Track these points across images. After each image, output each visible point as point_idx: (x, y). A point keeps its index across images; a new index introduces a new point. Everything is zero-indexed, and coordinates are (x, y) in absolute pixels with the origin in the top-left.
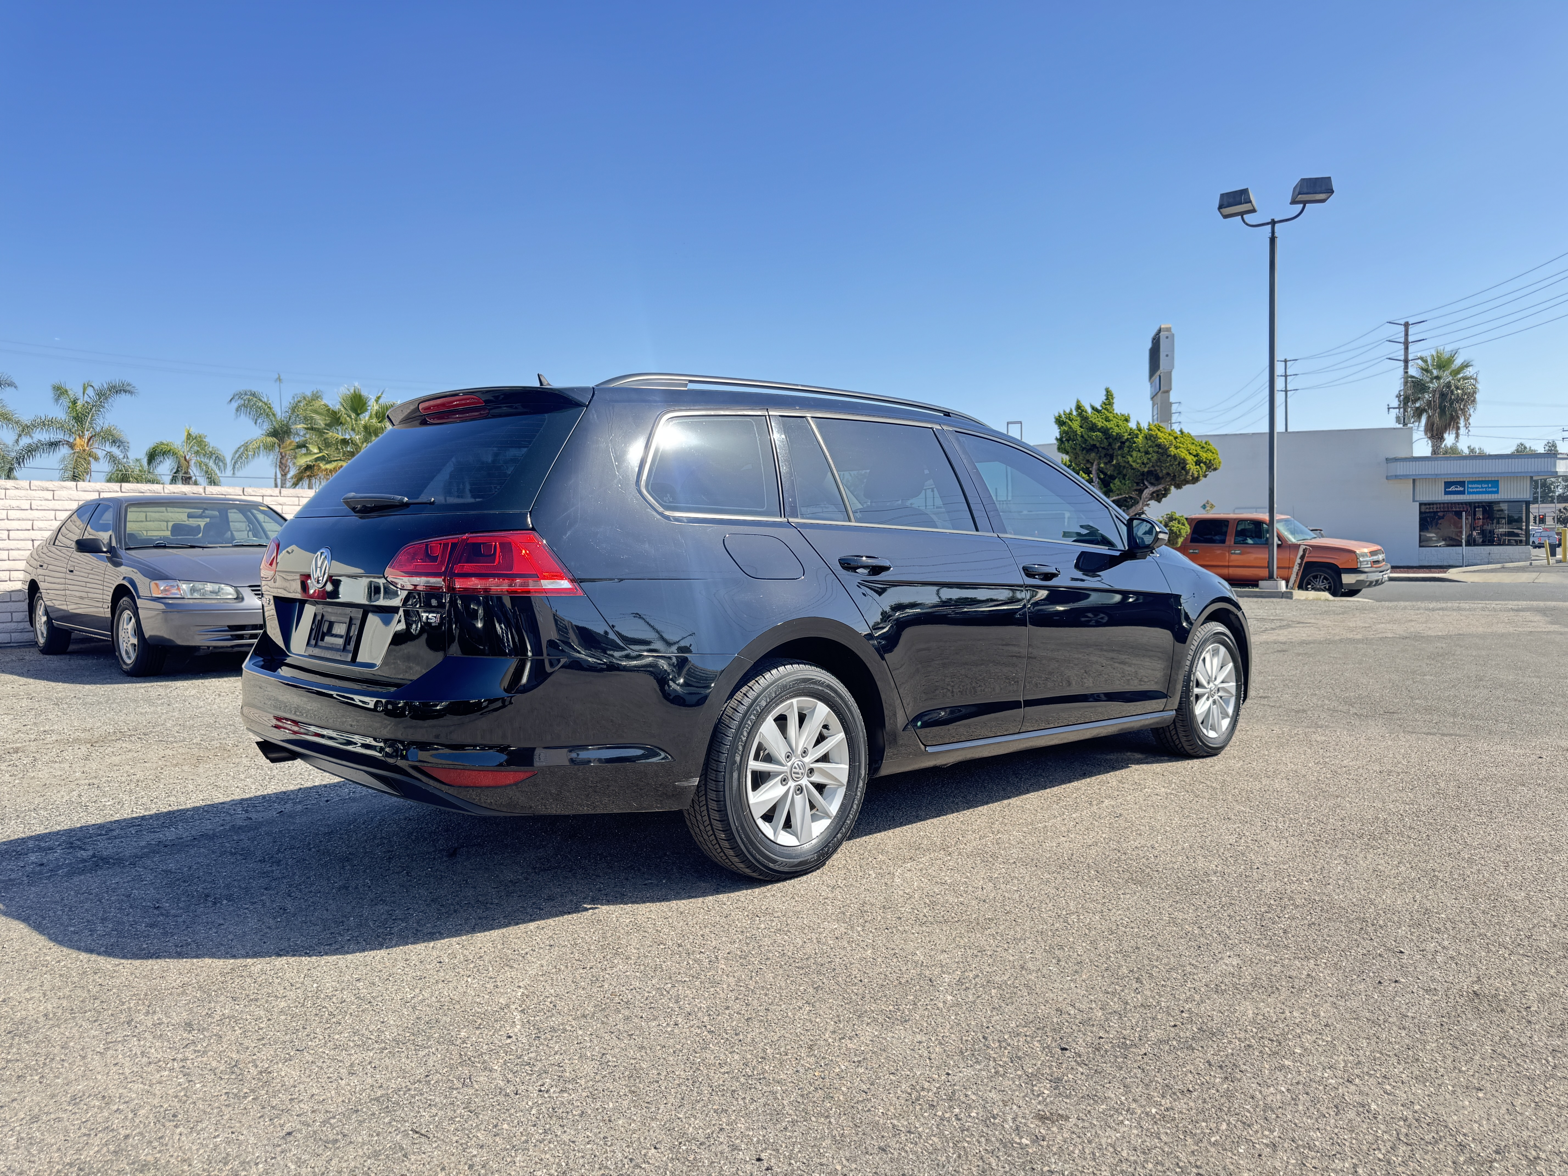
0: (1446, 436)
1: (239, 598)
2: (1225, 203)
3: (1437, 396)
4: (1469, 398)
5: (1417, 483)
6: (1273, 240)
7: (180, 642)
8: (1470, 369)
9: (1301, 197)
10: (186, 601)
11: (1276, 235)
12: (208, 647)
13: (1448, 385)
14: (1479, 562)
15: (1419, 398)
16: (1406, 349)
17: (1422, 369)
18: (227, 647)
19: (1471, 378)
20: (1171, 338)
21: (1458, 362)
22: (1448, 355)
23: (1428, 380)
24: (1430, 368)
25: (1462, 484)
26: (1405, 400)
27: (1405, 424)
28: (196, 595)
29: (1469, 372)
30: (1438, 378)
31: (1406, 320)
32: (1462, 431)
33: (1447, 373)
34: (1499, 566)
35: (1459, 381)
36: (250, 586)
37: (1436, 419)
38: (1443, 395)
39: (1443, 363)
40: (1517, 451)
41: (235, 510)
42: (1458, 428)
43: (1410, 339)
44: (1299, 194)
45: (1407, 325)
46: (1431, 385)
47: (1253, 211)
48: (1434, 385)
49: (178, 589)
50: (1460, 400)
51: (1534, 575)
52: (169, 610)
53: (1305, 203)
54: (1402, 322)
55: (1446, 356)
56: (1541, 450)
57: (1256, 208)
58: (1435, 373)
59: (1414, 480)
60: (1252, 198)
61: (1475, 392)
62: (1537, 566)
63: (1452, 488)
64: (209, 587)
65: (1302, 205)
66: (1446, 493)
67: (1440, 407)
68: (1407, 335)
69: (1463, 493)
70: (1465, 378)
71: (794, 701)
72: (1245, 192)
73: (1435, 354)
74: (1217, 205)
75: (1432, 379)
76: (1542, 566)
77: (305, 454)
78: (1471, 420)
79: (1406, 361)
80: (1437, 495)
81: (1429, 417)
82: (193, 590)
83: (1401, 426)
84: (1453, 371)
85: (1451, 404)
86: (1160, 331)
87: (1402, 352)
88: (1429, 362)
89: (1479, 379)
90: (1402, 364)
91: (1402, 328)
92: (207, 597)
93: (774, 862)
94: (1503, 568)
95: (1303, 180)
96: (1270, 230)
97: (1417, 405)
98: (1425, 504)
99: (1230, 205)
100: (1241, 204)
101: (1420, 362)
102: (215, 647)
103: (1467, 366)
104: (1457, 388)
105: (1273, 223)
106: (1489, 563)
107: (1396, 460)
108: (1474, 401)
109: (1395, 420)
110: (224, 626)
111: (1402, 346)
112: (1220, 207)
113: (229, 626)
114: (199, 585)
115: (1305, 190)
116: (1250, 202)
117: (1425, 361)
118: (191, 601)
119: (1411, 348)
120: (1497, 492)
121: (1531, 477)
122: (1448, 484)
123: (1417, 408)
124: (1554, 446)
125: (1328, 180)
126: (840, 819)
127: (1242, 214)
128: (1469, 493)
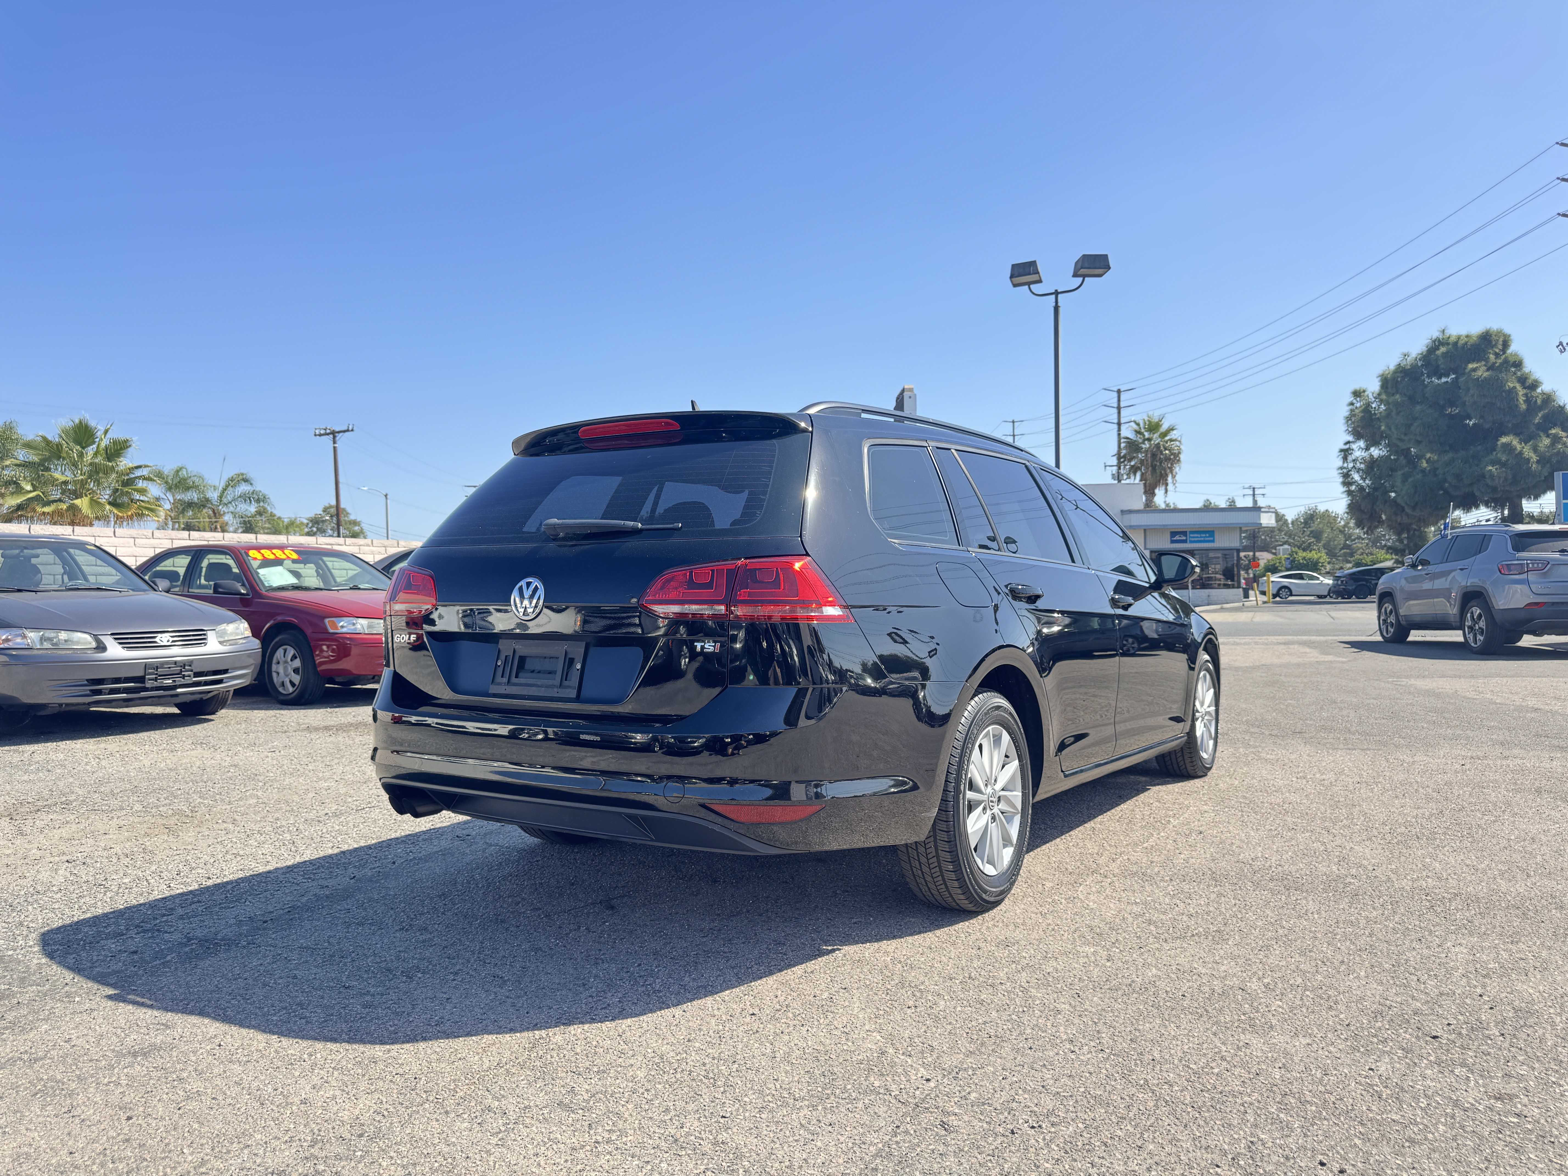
0: (1157, 491)
1: (101, 647)
2: (1016, 274)
3: (1149, 455)
4: (1175, 458)
5: (1148, 533)
6: (1056, 308)
7: (26, 700)
8: (1175, 432)
9: (1083, 271)
10: (35, 652)
11: (1059, 304)
12: (61, 705)
13: (1158, 446)
14: (1200, 603)
15: (1134, 457)
16: (1119, 413)
17: (1136, 431)
18: (84, 704)
19: (1175, 440)
20: (913, 397)
21: (1165, 427)
22: (1157, 420)
23: (1140, 441)
24: (1143, 430)
25: (1184, 533)
26: (1121, 459)
27: (1119, 481)
28: (47, 645)
29: (1174, 435)
30: (1149, 440)
31: (1118, 387)
32: (1170, 487)
33: (1156, 435)
34: (1218, 607)
35: (1167, 442)
36: (112, 634)
37: (1149, 476)
38: (1154, 455)
39: (1153, 427)
40: (1205, 506)
41: (46, 551)
42: (1167, 485)
43: (1122, 405)
44: (1082, 268)
45: (1119, 392)
46: (1144, 446)
47: (1040, 281)
48: (1147, 445)
49: (25, 637)
50: (1168, 459)
51: (1251, 614)
52: (13, 662)
53: (1084, 276)
54: (1116, 389)
55: (1155, 419)
56: (1223, 505)
57: (1043, 279)
58: (1147, 435)
59: (1145, 530)
60: (1040, 270)
61: (1179, 453)
62: (1248, 607)
63: (1177, 538)
64: (63, 635)
65: (1081, 279)
66: (1173, 542)
67: (1152, 466)
68: (1119, 400)
69: (1185, 541)
70: (1171, 440)
71: (990, 728)
72: (1033, 264)
73: (1146, 418)
74: (1009, 275)
75: (1145, 440)
76: (1252, 607)
77: (12, 494)
78: (1177, 478)
79: (1119, 424)
80: (1164, 543)
81: (1142, 475)
82: (42, 639)
83: (1116, 482)
84: (1162, 433)
85: (1161, 463)
86: (903, 391)
87: (1116, 416)
88: (1142, 425)
89: (1183, 441)
90: (1116, 426)
91: (1115, 395)
92: (61, 647)
93: (985, 892)
94: (1222, 608)
95: (1084, 256)
96: (1054, 300)
97: (1133, 463)
98: (1155, 552)
99: (1020, 275)
100: (1030, 274)
101: (1133, 424)
102: (67, 705)
103: (1173, 429)
104: (1166, 449)
105: (1056, 293)
106: (1208, 604)
107: (1130, 512)
108: (1179, 460)
109: (1110, 477)
110: (82, 680)
111: (1115, 411)
112: (1011, 277)
113: (87, 680)
114: (50, 634)
115: (1087, 265)
116: (1038, 273)
117: (1138, 424)
118: (41, 652)
119: (1123, 412)
120: (1213, 541)
121: (1241, 528)
122: (1173, 534)
123: (1132, 467)
124: (1233, 501)
125: (1105, 257)
126: (1019, 846)
127: (1029, 284)
128: (1191, 542)
